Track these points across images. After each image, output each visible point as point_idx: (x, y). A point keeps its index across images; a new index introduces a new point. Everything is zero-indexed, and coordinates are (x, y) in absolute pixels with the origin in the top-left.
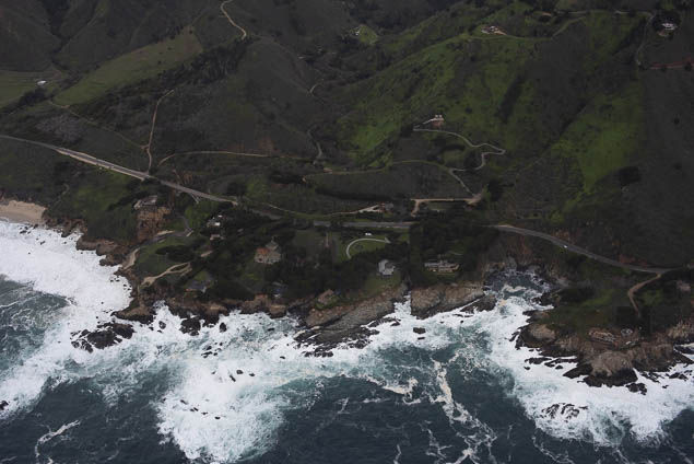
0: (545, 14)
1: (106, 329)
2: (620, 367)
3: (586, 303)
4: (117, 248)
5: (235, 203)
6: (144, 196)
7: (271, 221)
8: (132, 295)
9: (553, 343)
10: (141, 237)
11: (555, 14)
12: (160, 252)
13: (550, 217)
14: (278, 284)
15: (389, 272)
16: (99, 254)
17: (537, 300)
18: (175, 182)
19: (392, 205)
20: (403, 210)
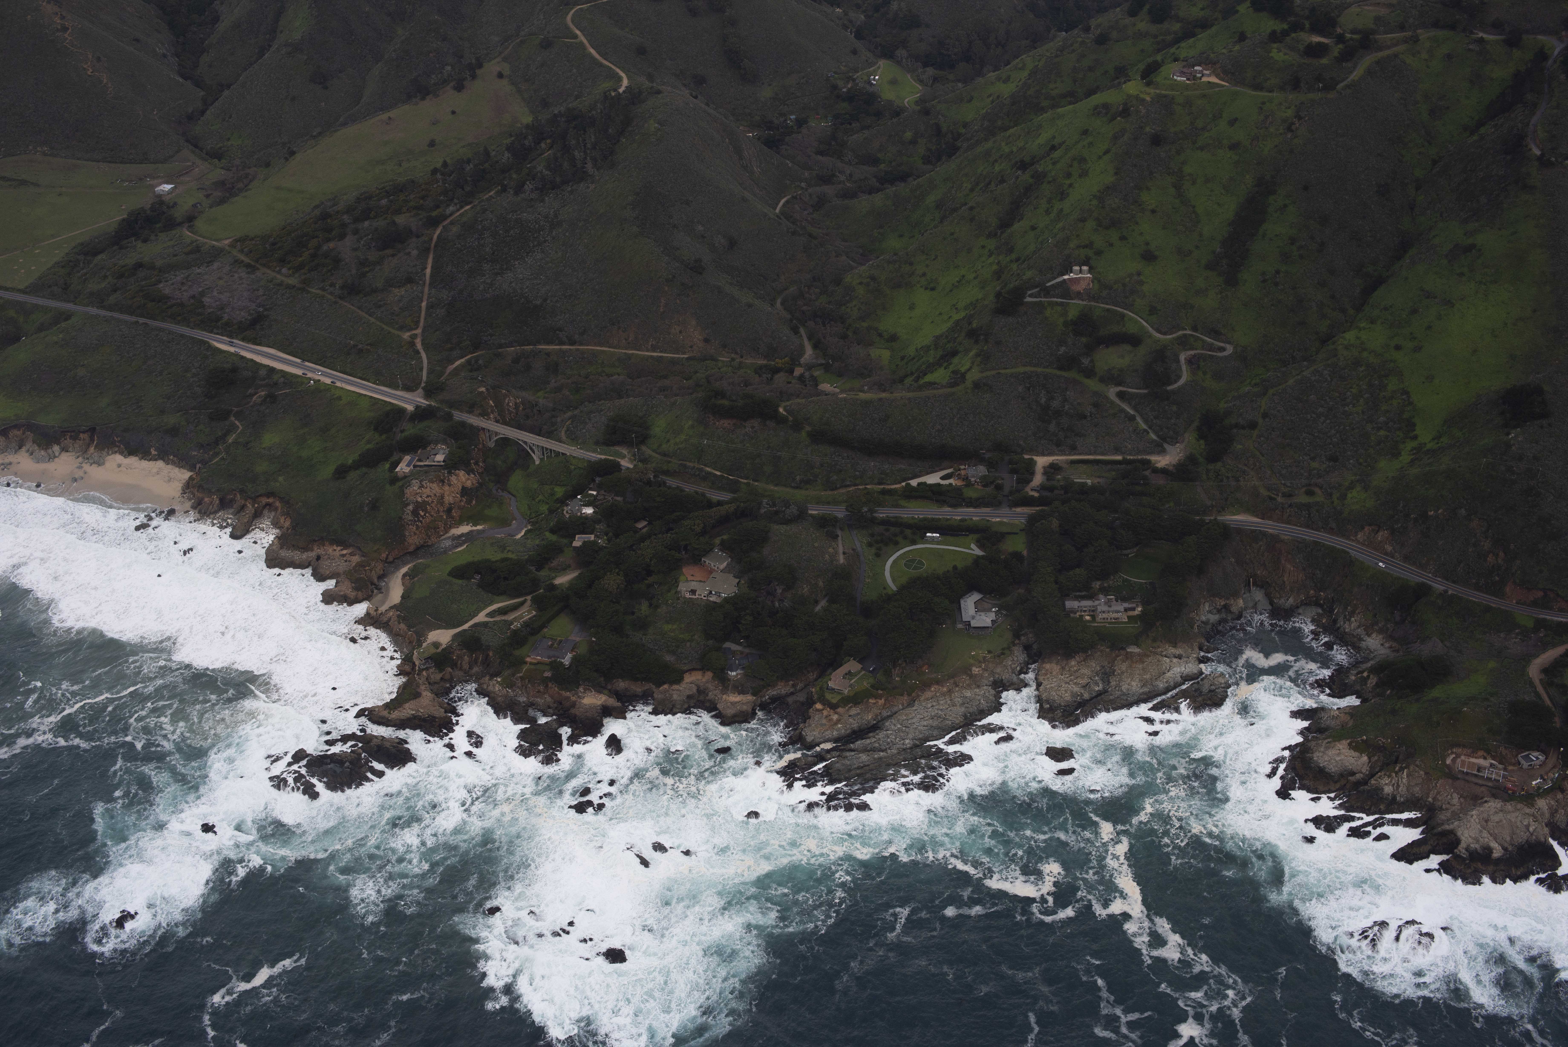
0: (1316, 39)
1: (346, 748)
2: (1522, 837)
3: (1437, 692)
4: (360, 565)
5: (625, 463)
6: (415, 445)
7: (710, 504)
8: (401, 672)
9: (1365, 782)
10: (413, 539)
11: (1340, 39)
12: (460, 572)
13: (1343, 497)
14: (734, 647)
15: (986, 619)
16: (319, 577)
17: (1320, 684)
18: (484, 414)
19: (982, 470)
20: (1009, 482)
